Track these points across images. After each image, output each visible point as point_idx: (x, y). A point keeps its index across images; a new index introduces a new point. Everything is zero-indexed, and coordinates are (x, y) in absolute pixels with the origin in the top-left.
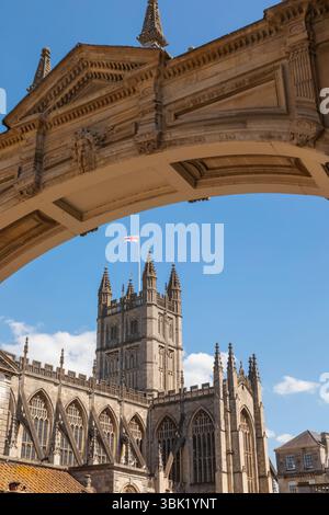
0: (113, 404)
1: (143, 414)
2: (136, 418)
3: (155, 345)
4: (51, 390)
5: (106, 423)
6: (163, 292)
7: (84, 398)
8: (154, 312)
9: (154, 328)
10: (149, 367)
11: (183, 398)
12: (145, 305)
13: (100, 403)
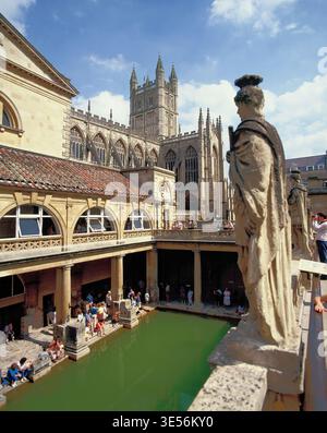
0: (140, 142)
1: (157, 148)
2: (154, 150)
3: (164, 111)
4: (106, 133)
5: (138, 153)
6: (168, 81)
7: (125, 138)
8: (163, 92)
9: (163, 102)
10: (160, 123)
11: (180, 140)
12: (158, 88)
13: (134, 141)
